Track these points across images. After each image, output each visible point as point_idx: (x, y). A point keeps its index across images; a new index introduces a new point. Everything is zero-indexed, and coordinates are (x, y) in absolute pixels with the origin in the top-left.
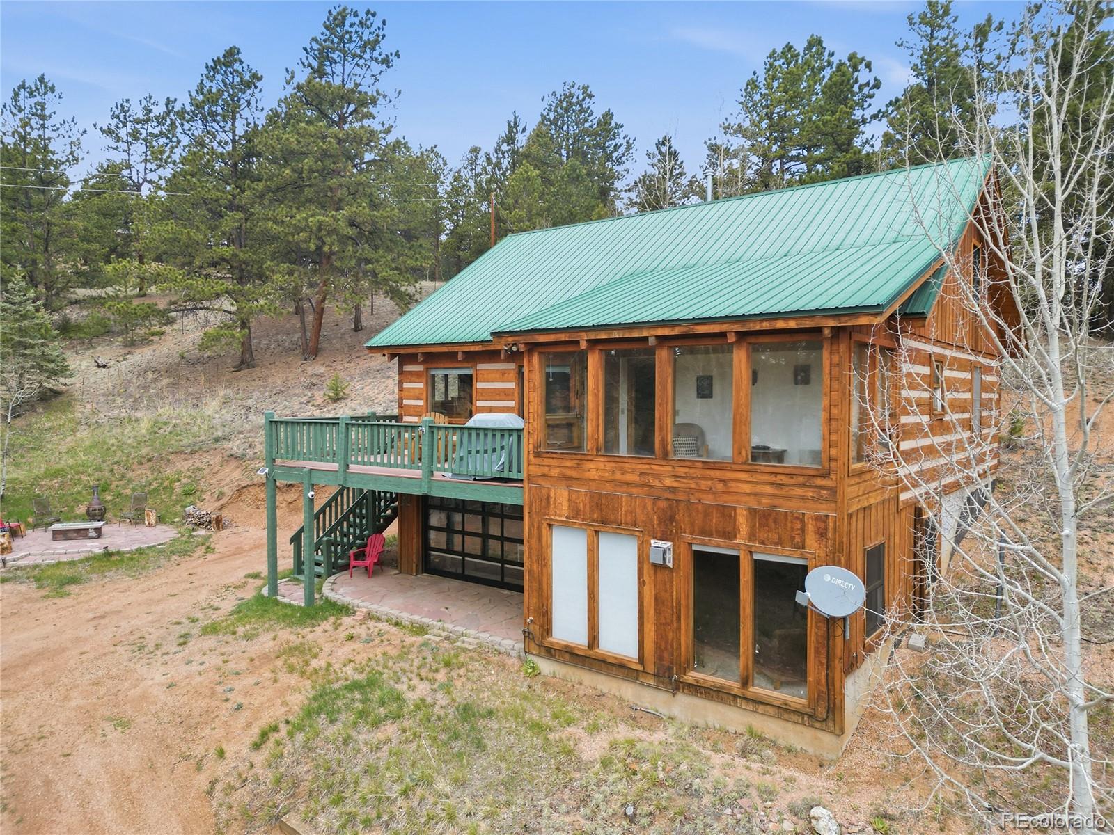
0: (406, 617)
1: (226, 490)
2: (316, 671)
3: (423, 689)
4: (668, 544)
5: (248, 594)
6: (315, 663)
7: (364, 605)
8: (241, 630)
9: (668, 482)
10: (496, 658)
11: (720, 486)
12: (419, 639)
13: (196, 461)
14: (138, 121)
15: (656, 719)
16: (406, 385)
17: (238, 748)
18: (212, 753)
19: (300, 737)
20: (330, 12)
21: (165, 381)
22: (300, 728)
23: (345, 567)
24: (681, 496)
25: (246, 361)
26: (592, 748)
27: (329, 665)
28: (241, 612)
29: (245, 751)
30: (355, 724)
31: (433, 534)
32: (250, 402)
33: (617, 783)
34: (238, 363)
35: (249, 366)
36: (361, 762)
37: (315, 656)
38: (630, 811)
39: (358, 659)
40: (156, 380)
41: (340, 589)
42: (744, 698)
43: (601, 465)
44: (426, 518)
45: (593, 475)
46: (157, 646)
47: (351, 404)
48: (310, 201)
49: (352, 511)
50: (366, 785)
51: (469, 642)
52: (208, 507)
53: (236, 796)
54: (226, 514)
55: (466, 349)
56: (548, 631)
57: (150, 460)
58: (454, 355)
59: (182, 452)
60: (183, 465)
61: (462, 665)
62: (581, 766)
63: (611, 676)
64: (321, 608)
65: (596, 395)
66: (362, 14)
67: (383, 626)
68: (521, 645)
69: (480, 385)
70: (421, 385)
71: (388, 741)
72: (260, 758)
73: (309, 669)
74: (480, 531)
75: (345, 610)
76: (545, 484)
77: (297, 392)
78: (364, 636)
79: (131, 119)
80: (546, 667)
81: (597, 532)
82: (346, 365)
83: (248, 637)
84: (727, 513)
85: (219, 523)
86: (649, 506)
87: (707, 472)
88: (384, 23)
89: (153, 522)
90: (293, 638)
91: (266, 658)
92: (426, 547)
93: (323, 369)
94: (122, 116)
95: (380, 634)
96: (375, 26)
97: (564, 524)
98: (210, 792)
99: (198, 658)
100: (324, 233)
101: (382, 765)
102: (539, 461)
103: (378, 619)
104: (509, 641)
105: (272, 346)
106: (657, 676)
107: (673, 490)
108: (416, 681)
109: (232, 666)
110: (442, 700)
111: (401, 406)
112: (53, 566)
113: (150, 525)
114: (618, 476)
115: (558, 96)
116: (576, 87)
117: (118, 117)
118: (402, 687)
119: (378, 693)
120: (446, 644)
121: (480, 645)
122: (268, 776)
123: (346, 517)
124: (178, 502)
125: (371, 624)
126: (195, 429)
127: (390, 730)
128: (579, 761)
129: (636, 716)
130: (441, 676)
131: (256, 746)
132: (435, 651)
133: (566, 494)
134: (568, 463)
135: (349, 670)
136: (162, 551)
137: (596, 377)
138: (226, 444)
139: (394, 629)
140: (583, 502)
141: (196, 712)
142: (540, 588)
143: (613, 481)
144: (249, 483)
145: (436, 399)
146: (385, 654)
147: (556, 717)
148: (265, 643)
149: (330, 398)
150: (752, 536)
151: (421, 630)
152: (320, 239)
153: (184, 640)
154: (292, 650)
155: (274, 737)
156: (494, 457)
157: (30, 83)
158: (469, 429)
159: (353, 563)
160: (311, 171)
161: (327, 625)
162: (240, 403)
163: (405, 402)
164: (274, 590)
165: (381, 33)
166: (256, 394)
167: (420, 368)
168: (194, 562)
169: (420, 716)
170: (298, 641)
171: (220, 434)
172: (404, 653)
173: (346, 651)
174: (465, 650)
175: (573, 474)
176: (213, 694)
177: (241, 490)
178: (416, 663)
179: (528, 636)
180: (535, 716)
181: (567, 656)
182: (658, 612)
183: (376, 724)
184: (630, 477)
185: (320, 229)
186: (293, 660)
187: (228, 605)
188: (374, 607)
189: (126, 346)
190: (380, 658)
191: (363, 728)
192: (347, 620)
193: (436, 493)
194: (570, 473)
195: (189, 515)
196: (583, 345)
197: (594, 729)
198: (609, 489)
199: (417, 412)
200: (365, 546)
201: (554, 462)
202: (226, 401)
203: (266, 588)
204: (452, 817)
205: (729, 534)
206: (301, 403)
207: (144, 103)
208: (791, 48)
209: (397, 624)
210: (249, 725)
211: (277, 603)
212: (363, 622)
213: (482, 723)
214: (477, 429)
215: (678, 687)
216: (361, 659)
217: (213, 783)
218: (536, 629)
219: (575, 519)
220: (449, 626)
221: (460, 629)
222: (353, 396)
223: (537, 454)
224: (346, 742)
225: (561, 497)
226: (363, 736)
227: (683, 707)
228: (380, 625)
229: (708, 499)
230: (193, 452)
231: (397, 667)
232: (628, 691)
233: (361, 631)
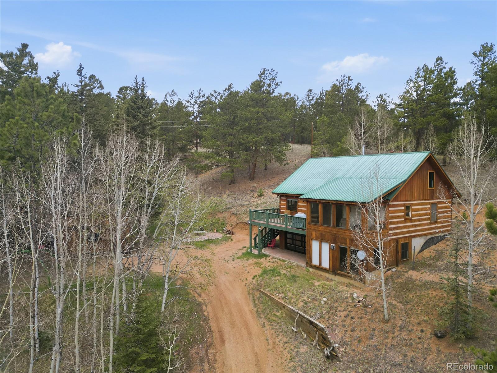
0: (281, 258)
1: (233, 224)
2: (263, 267)
3: (285, 272)
4: (335, 245)
5: (244, 251)
6: (262, 266)
7: (272, 255)
8: (245, 259)
9: (335, 232)
10: (301, 268)
11: (344, 234)
12: (284, 263)
13: (225, 215)
14: (197, 97)
15: (332, 280)
16: (281, 202)
17: (250, 279)
18: (245, 279)
19: (261, 278)
20: (260, 72)
21: (210, 188)
22: (261, 276)
23: (267, 246)
24: (337, 235)
25: (232, 182)
26: (317, 284)
27: (265, 266)
28: (244, 255)
29: (251, 279)
30: (272, 276)
31: (288, 240)
32: (235, 196)
33: (320, 288)
34: (230, 182)
35: (234, 183)
36: (273, 282)
37: (262, 265)
38: (321, 292)
39: (271, 266)
40: (207, 188)
41: (265, 251)
42: (348, 276)
43: (322, 228)
44: (286, 236)
45: (320, 229)
46: (228, 261)
47: (265, 198)
48: (253, 132)
49: (268, 233)
50: (274, 285)
51: (295, 264)
52: (228, 228)
53: (251, 286)
54: (234, 230)
55: (296, 196)
56: (311, 262)
57: (212, 214)
58: (293, 196)
59: (219, 212)
60: (221, 216)
61: (293, 268)
62: (314, 286)
63: (323, 272)
64: (262, 255)
65: (321, 213)
66: (270, 70)
67: (277, 260)
68: (306, 266)
69: (299, 204)
70: (285, 202)
71: (278, 279)
72: (254, 281)
73: (261, 267)
74: (301, 240)
75: (267, 256)
76: (311, 231)
77: (249, 193)
78: (272, 262)
79: (195, 96)
80: (311, 270)
81: (321, 242)
82: (263, 183)
83: (247, 260)
84: (345, 239)
85: (232, 233)
86: (331, 237)
87: (342, 231)
88: (277, 73)
89: (216, 232)
90: (257, 261)
91: (252, 264)
92: (286, 243)
93: (256, 185)
94: (192, 96)
95: (276, 261)
96: (274, 74)
97: (315, 239)
98: (246, 285)
99: (238, 263)
100: (257, 143)
101: (277, 283)
102: (309, 225)
103: (275, 258)
104: (304, 265)
105: (240, 176)
106: (332, 272)
107: (335, 234)
108: (283, 270)
109: (245, 265)
110: (289, 274)
111: (280, 207)
112: (198, 242)
113: (215, 233)
114: (325, 230)
115: (339, 81)
116: (346, 77)
117: (191, 96)
118: (281, 271)
119: (276, 271)
120: (290, 264)
121: (297, 265)
122: (256, 284)
123: (267, 234)
124: (220, 226)
125: (273, 259)
126: (222, 205)
127: (278, 278)
128: (314, 285)
129: (328, 280)
130: (289, 270)
131: (253, 279)
132: (287, 265)
133: (315, 233)
134: (315, 227)
135: (269, 267)
136: (221, 240)
137: (321, 209)
138: (231, 210)
139: (279, 261)
140: (318, 235)
141: (241, 272)
142: (310, 253)
143: (324, 231)
144: (239, 222)
145: (289, 205)
146: (277, 265)
147: (311, 278)
148: (251, 261)
149: (259, 195)
150: (350, 244)
151: (285, 261)
152: (256, 145)
153: (233, 260)
154: (257, 263)
155: (256, 277)
156: (300, 223)
157: (170, 92)
158: (295, 217)
159: (269, 245)
160: (254, 124)
161: (264, 259)
162: (232, 196)
163: (281, 206)
164: (251, 250)
165: (276, 76)
166: (237, 193)
167: (285, 198)
168: (229, 243)
169: (284, 276)
170: (258, 262)
171: (229, 206)
172: (281, 265)
173: (269, 264)
174: (294, 266)
175: (316, 229)
176: (243, 269)
177: (237, 224)
178: (283, 267)
179: (307, 263)
180: (307, 278)
181: (315, 268)
182: (333, 259)
183: (276, 276)
184: (328, 231)
185: (256, 142)
186: (258, 265)
187: (240, 253)
188: (274, 256)
189: (196, 174)
190: (276, 266)
191: (273, 277)
192: (268, 258)
193: (288, 231)
194: (315, 228)
195: (225, 230)
196: (318, 202)
197: (319, 281)
198: (323, 233)
199: (284, 209)
200: (271, 241)
201: (312, 226)
202: (228, 195)
203: (249, 250)
204: (289, 290)
205: (346, 244)
206: (250, 197)
207: (199, 91)
208: (426, 66)
209: (279, 260)
210: (251, 275)
211: (252, 253)
212: (271, 259)
213: (296, 278)
214: (297, 217)
215: (336, 274)
216: (272, 266)
217: (246, 284)
218: (309, 261)
219: (317, 239)
220: (291, 261)
221: (293, 262)
222: (265, 195)
223: (309, 224)
224: (270, 279)
225: (314, 234)
226: (273, 278)
227: (337, 278)
228: (275, 260)
229: (342, 236)
230: (222, 212)
231: (279, 268)
232: (327, 275)
233: (272, 260)
